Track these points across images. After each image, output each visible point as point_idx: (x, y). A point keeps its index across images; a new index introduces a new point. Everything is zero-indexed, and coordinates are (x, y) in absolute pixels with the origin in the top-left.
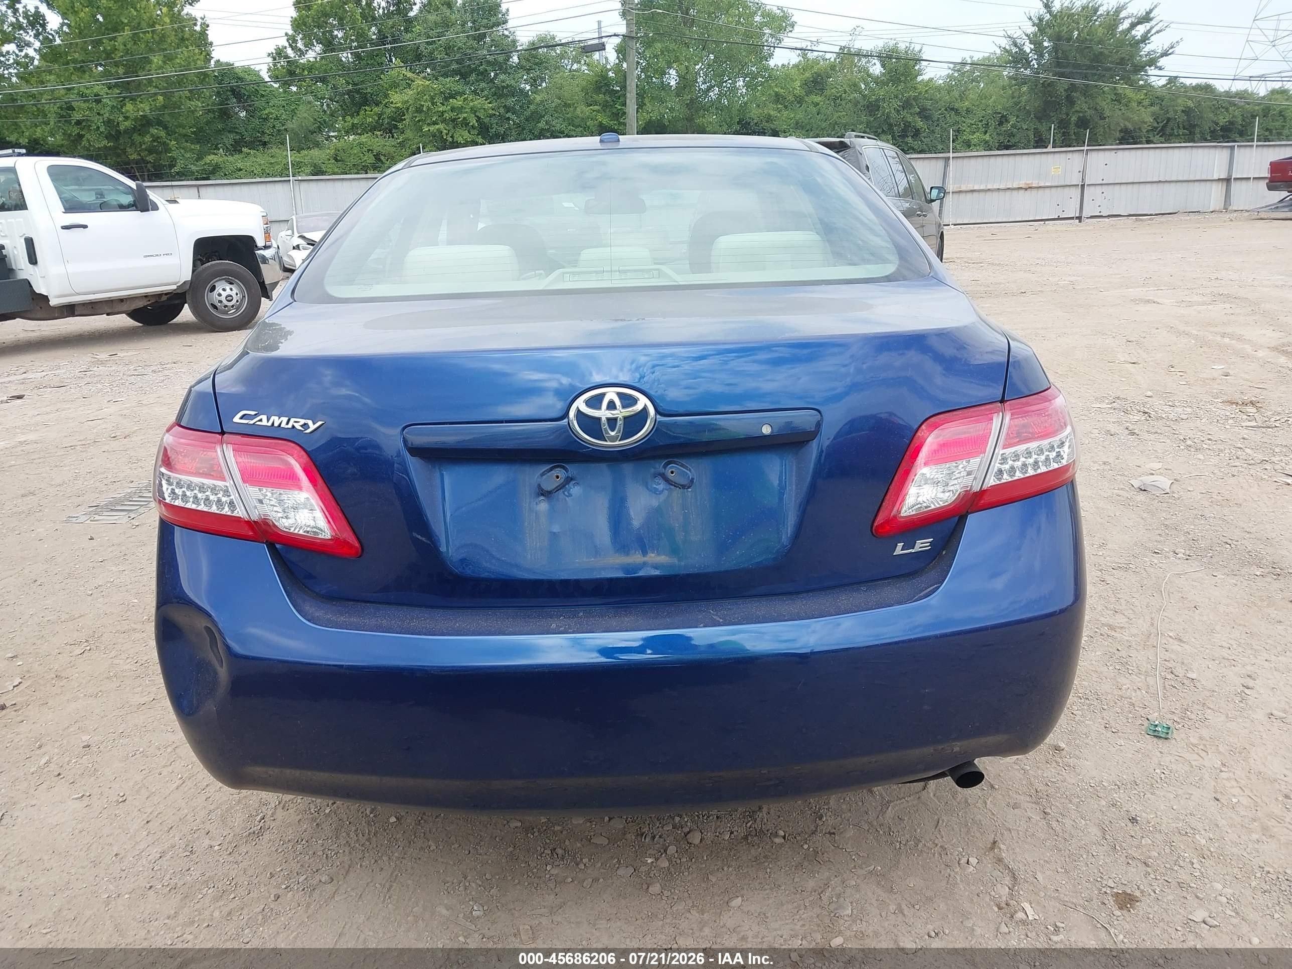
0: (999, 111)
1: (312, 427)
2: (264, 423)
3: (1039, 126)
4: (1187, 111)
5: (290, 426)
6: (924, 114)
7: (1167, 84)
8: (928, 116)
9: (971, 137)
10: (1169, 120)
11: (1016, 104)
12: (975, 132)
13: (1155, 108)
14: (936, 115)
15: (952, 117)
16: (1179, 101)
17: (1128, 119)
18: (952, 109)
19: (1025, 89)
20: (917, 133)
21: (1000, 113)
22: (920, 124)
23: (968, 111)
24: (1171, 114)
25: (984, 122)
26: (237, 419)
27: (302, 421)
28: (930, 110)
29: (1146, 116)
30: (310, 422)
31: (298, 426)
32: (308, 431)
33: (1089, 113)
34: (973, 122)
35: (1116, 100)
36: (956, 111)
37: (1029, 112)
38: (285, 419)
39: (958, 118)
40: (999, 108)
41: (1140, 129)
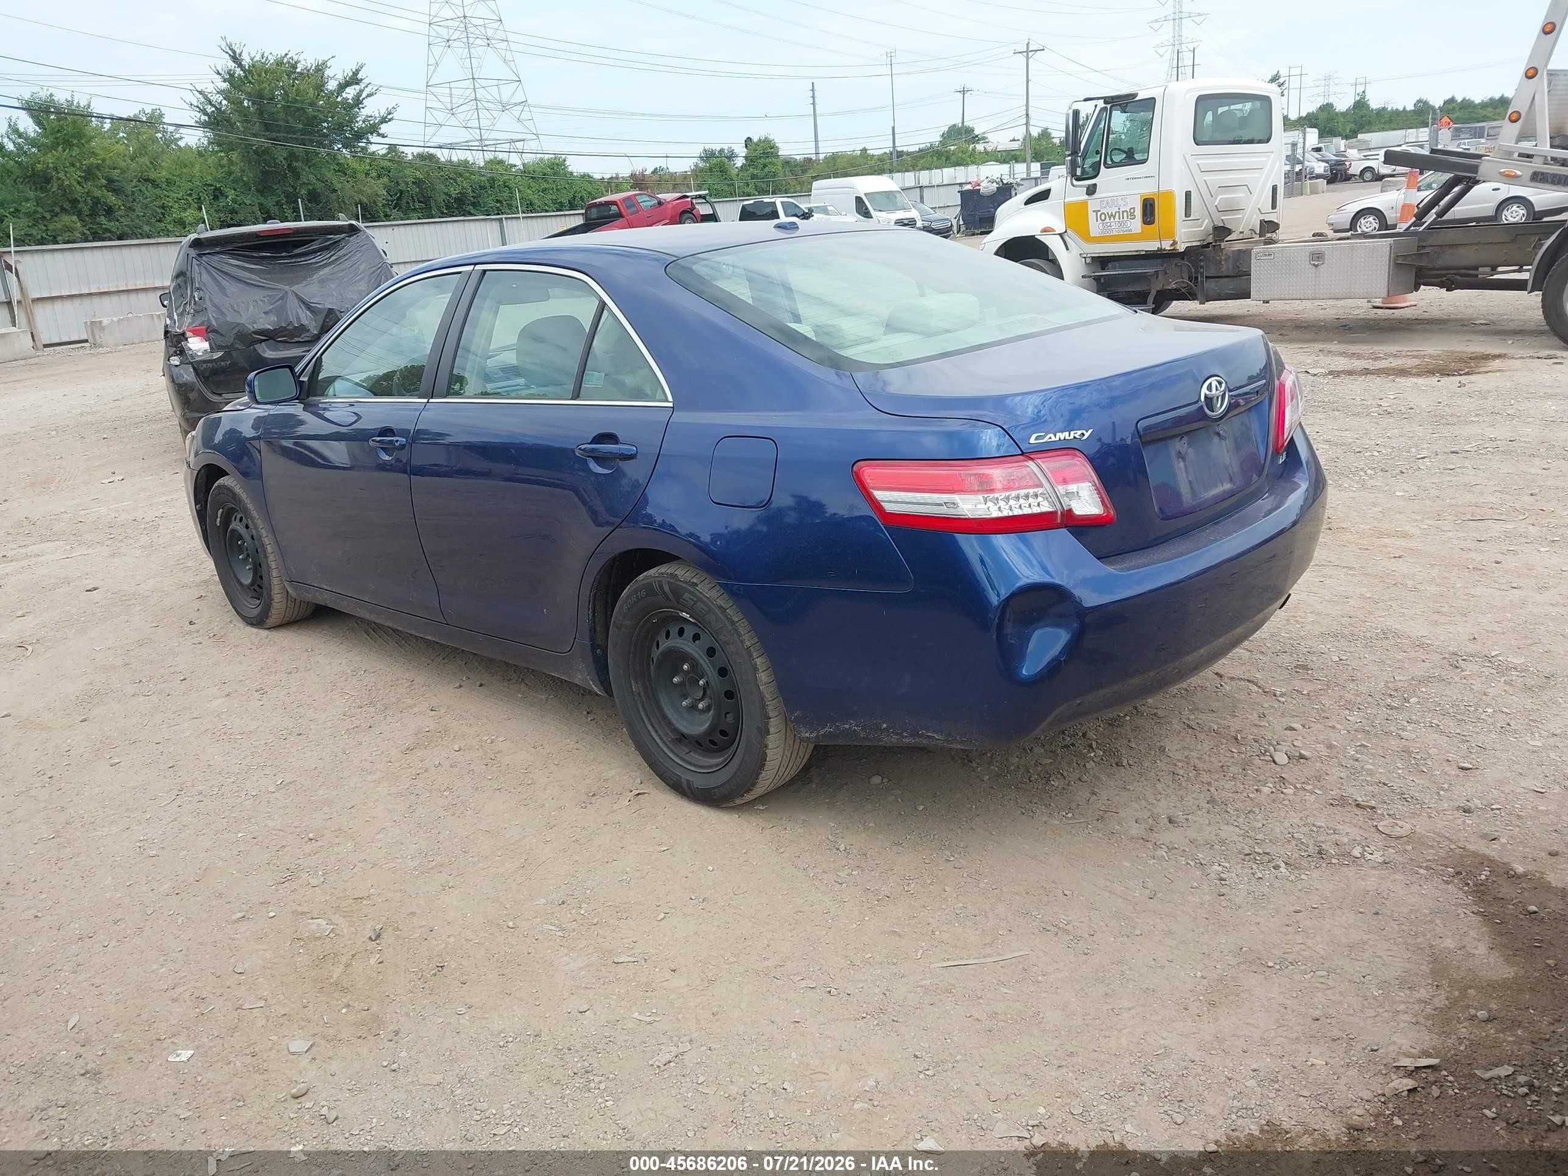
0: (209, 182)
1: (1087, 435)
2: (1053, 439)
3: (264, 202)
4: (418, 183)
5: (1072, 437)
6: (112, 186)
7: (388, 153)
8: (119, 190)
9: (183, 215)
10: (401, 192)
11: (230, 173)
12: (185, 209)
13: (385, 180)
14: (129, 188)
15: (150, 191)
16: (407, 172)
17: (360, 192)
18: (147, 180)
19: (234, 156)
20: (109, 211)
21: (212, 185)
22: (112, 199)
23: (169, 182)
24: (402, 187)
25: (194, 196)
26: (1032, 441)
27: (1079, 432)
28: (119, 181)
29: (377, 188)
30: (1084, 432)
31: (1077, 436)
32: (1085, 438)
33: (319, 186)
34: (179, 196)
35: (339, 171)
36: (155, 184)
37: (246, 184)
38: (1067, 433)
39: (158, 191)
40: (209, 179)
41: (375, 202)
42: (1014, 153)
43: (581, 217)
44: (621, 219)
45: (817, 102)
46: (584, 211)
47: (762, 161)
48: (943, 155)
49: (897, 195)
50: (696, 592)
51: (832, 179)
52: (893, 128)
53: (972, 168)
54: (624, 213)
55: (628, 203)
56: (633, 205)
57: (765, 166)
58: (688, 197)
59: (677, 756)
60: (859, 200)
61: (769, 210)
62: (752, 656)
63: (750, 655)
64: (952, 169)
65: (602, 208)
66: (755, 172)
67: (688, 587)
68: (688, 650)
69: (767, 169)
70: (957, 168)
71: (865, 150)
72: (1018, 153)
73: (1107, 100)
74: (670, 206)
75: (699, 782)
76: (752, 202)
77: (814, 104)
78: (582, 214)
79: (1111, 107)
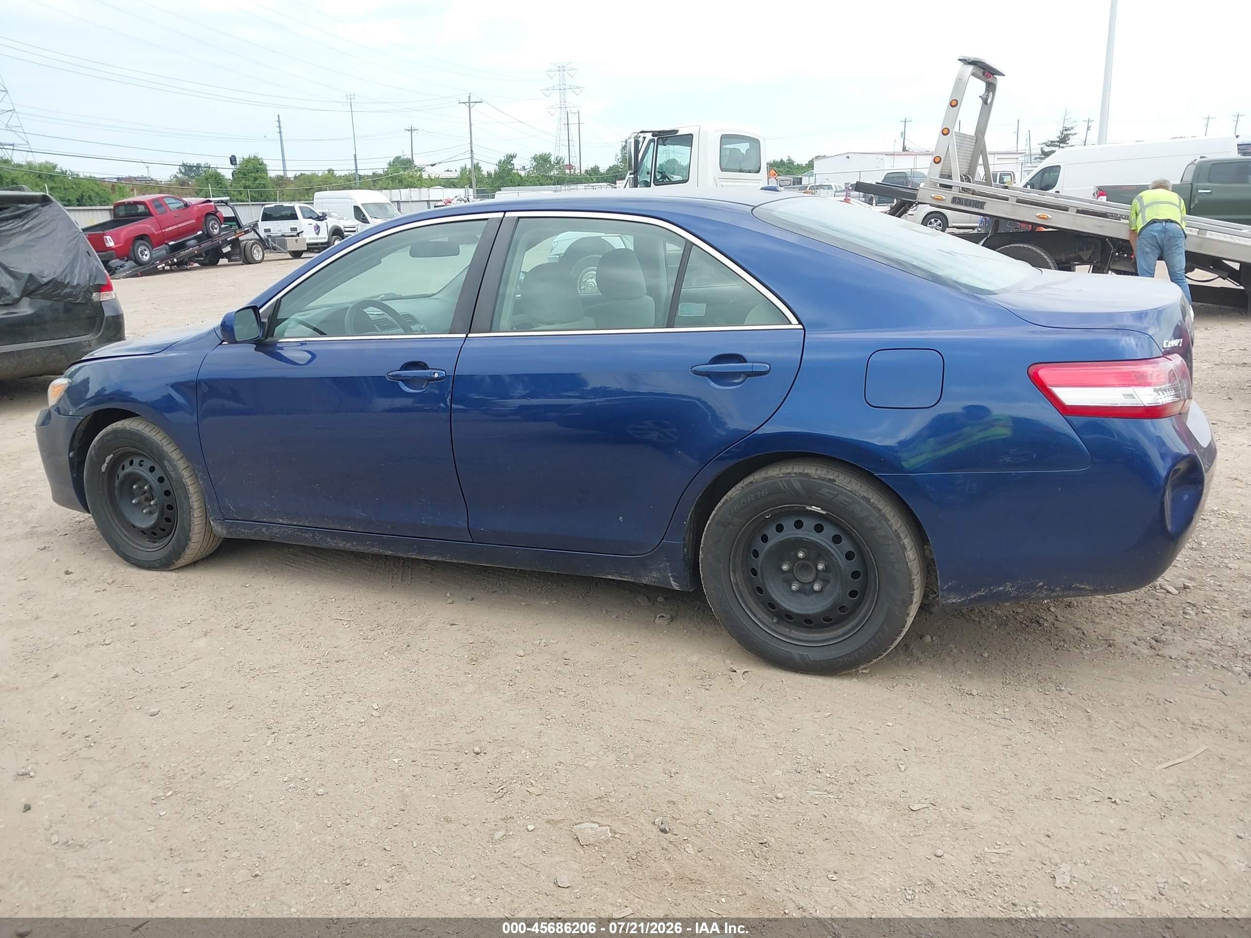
5: (1177, 344)
26: (1165, 346)
42: (452, 180)
43: (108, 213)
44: (150, 218)
45: (282, 131)
46: (112, 207)
47: (253, 175)
48: (396, 179)
49: (388, 207)
50: (836, 487)
51: (328, 192)
52: (355, 155)
53: (424, 190)
54: (153, 212)
55: (157, 203)
56: (161, 205)
57: (256, 179)
58: (210, 201)
59: (781, 635)
60: (357, 209)
61: (289, 212)
62: (900, 537)
63: (898, 537)
64: (408, 190)
65: (129, 207)
66: (248, 183)
67: (826, 483)
68: (813, 539)
69: (257, 182)
70: (412, 189)
71: (330, 171)
72: (456, 181)
73: (654, 134)
74: (195, 208)
75: (813, 655)
76: (272, 206)
77: (280, 132)
78: (110, 210)
79: (658, 139)
